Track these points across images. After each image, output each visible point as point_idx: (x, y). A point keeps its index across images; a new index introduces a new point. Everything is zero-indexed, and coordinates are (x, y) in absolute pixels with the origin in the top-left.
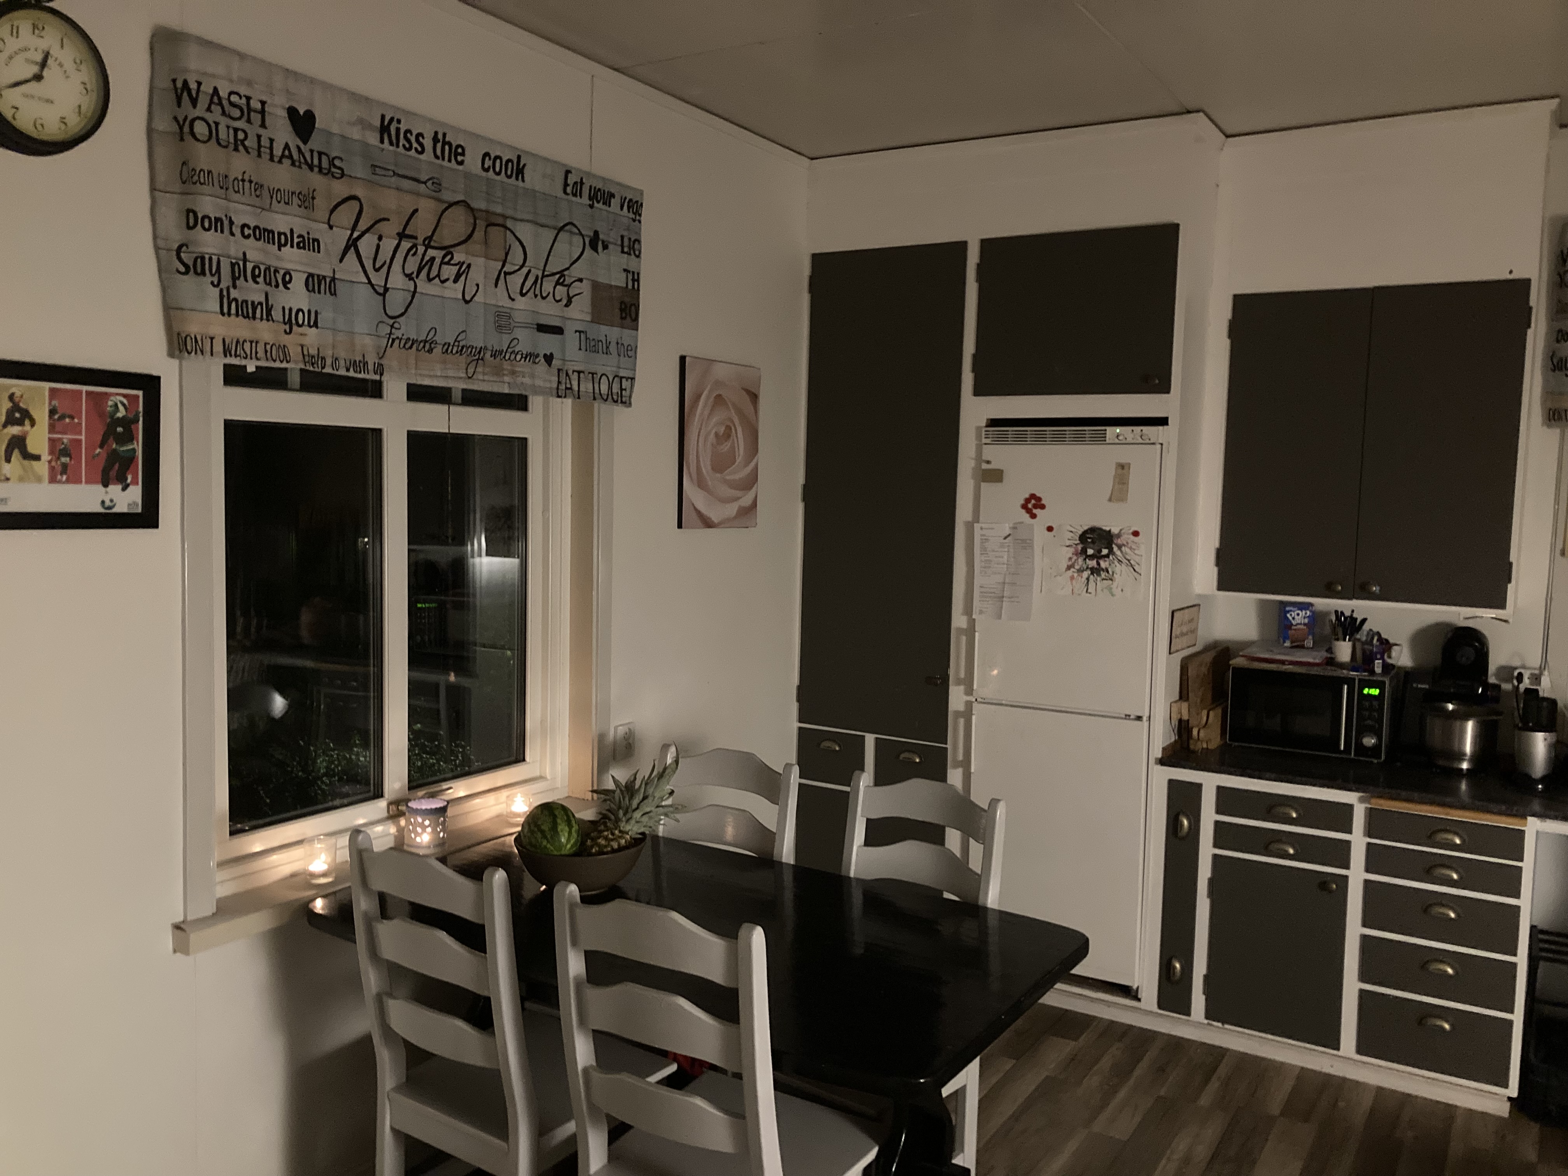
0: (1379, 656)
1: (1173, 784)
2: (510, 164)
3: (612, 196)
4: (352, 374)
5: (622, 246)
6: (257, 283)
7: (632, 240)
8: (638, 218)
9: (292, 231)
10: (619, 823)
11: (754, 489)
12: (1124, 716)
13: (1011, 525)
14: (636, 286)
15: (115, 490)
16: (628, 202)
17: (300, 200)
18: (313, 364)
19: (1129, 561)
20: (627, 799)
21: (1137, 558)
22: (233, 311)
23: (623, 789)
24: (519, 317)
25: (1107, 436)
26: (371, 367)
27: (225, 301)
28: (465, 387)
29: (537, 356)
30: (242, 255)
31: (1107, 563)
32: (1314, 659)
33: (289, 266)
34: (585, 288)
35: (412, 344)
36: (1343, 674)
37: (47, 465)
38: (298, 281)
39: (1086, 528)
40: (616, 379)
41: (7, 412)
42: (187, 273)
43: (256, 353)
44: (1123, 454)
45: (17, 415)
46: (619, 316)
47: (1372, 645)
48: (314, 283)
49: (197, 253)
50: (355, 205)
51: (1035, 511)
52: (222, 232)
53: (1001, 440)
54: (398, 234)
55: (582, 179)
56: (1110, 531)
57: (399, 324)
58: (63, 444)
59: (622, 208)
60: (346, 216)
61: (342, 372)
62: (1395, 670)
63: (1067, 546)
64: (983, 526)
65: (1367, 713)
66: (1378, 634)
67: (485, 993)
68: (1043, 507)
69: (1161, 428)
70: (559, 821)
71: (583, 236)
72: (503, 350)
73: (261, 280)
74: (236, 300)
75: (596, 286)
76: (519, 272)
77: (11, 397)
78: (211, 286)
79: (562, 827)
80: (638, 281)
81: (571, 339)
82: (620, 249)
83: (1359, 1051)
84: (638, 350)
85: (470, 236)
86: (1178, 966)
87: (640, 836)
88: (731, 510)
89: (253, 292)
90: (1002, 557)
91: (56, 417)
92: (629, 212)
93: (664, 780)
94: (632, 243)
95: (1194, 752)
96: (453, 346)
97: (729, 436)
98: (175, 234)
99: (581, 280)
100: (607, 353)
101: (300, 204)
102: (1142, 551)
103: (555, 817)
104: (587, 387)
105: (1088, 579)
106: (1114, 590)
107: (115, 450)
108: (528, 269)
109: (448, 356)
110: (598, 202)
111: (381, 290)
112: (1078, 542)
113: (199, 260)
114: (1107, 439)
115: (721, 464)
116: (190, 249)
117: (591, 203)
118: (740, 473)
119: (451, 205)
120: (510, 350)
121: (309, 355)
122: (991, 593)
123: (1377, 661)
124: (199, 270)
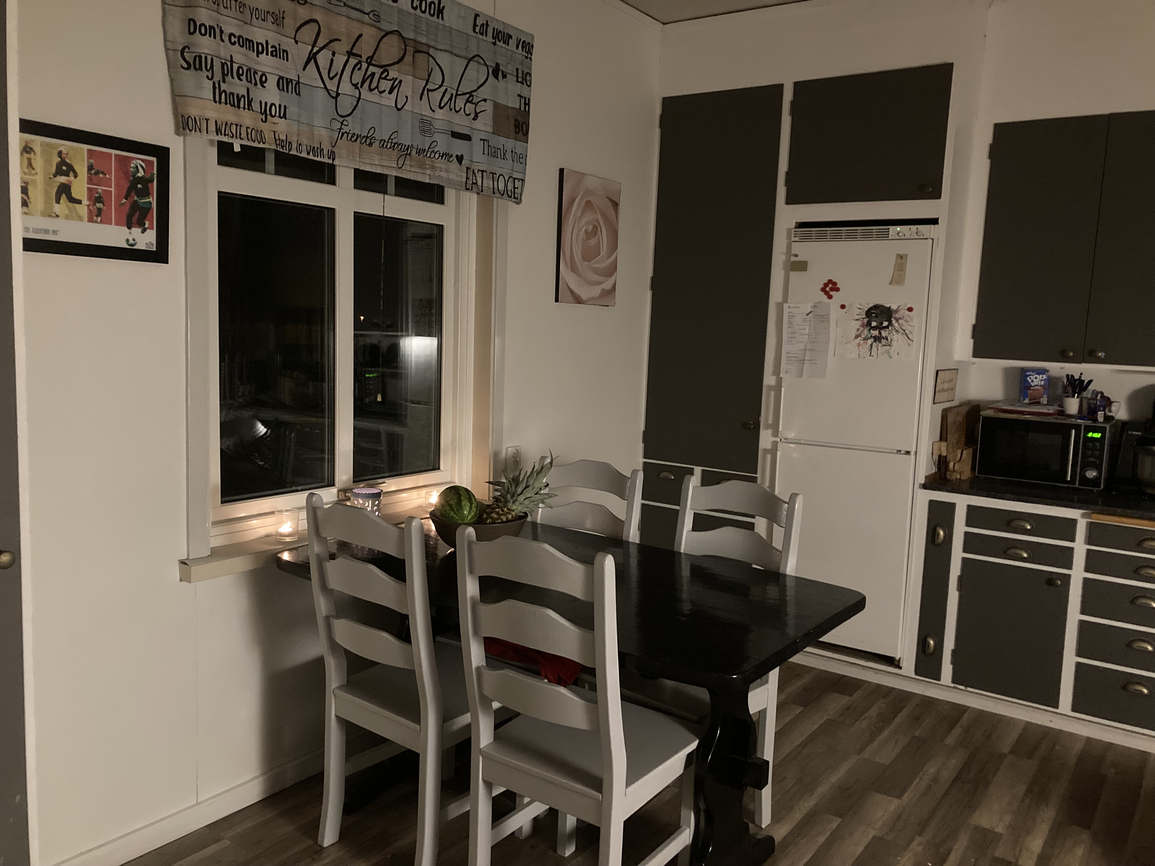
0: (1101, 409)
1: (933, 504)
2: (433, 5)
3: (510, 37)
4: (311, 157)
5: (517, 77)
6: (241, 80)
7: (525, 72)
8: (529, 56)
9: (267, 42)
10: (508, 504)
11: (614, 277)
12: (896, 452)
13: (813, 305)
14: (527, 110)
15: (136, 231)
16: (523, 44)
17: (273, 18)
18: (282, 147)
19: (904, 330)
20: (513, 487)
21: (910, 328)
22: (223, 100)
23: (511, 480)
24: (437, 125)
25: (890, 233)
26: (325, 152)
27: (217, 90)
28: (396, 175)
29: (451, 156)
30: (230, 58)
31: (887, 332)
32: (1049, 410)
33: (266, 70)
34: (488, 106)
35: (357, 138)
36: (1072, 421)
37: (86, 207)
38: (272, 82)
39: (871, 305)
40: (510, 178)
41: (57, 165)
42: (188, 69)
43: (240, 134)
44: (901, 248)
45: (64, 168)
46: (514, 131)
47: (1097, 400)
48: (283, 83)
49: (196, 52)
50: (315, 26)
51: (831, 293)
52: (215, 37)
53: (805, 238)
54: (347, 52)
55: (487, 22)
56: (890, 307)
57: (347, 121)
58: (97, 193)
59: (517, 48)
60: (308, 33)
61: (304, 155)
62: (1114, 422)
63: (857, 320)
64: (791, 305)
65: (1090, 452)
66: (1102, 393)
67: (404, 612)
68: (838, 290)
69: (932, 226)
70: (462, 498)
71: (487, 66)
72: (425, 149)
73: (244, 78)
74: (224, 91)
75: (497, 106)
76: (438, 90)
77: (60, 153)
78: (206, 79)
79: (465, 503)
80: (529, 105)
81: (477, 145)
82: (515, 79)
83: (1074, 710)
84: (528, 158)
85: (401, 59)
86: (932, 642)
87: (523, 514)
88: (596, 291)
89: (239, 87)
90: (805, 329)
91: (93, 172)
92: (523, 51)
93: (540, 475)
94: (524, 75)
95: (949, 480)
96: (388, 142)
97: (596, 234)
98: (180, 39)
99: (485, 100)
100: (504, 159)
101: (273, 21)
102: (915, 323)
103: (460, 496)
104: (488, 183)
105: (871, 345)
106: (892, 354)
107: (136, 201)
108: (445, 88)
109: (384, 150)
110: (500, 41)
111: (334, 95)
112: (865, 316)
113: (197, 58)
114: (890, 235)
115: (589, 255)
116: (192, 50)
117: (494, 41)
118: (602, 263)
119: (387, 34)
120: (430, 150)
121: (279, 140)
122: (794, 357)
123: (1099, 413)
124: (197, 67)
